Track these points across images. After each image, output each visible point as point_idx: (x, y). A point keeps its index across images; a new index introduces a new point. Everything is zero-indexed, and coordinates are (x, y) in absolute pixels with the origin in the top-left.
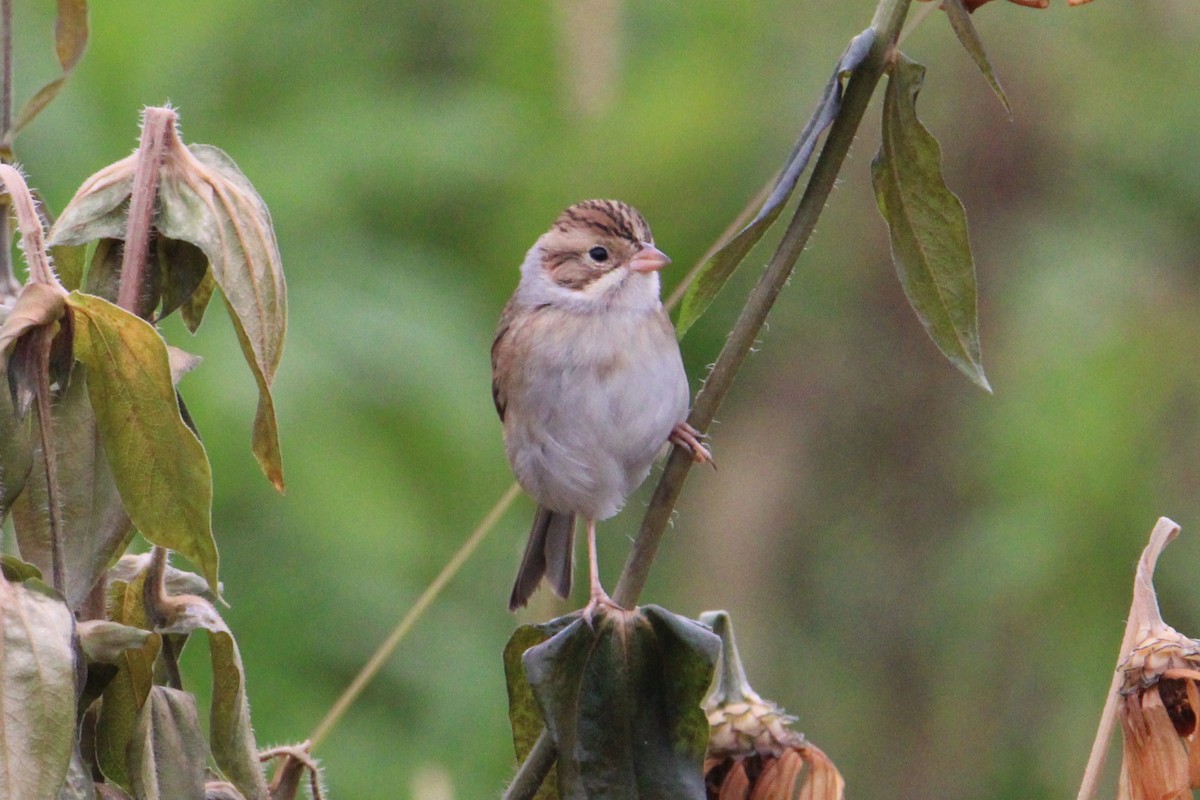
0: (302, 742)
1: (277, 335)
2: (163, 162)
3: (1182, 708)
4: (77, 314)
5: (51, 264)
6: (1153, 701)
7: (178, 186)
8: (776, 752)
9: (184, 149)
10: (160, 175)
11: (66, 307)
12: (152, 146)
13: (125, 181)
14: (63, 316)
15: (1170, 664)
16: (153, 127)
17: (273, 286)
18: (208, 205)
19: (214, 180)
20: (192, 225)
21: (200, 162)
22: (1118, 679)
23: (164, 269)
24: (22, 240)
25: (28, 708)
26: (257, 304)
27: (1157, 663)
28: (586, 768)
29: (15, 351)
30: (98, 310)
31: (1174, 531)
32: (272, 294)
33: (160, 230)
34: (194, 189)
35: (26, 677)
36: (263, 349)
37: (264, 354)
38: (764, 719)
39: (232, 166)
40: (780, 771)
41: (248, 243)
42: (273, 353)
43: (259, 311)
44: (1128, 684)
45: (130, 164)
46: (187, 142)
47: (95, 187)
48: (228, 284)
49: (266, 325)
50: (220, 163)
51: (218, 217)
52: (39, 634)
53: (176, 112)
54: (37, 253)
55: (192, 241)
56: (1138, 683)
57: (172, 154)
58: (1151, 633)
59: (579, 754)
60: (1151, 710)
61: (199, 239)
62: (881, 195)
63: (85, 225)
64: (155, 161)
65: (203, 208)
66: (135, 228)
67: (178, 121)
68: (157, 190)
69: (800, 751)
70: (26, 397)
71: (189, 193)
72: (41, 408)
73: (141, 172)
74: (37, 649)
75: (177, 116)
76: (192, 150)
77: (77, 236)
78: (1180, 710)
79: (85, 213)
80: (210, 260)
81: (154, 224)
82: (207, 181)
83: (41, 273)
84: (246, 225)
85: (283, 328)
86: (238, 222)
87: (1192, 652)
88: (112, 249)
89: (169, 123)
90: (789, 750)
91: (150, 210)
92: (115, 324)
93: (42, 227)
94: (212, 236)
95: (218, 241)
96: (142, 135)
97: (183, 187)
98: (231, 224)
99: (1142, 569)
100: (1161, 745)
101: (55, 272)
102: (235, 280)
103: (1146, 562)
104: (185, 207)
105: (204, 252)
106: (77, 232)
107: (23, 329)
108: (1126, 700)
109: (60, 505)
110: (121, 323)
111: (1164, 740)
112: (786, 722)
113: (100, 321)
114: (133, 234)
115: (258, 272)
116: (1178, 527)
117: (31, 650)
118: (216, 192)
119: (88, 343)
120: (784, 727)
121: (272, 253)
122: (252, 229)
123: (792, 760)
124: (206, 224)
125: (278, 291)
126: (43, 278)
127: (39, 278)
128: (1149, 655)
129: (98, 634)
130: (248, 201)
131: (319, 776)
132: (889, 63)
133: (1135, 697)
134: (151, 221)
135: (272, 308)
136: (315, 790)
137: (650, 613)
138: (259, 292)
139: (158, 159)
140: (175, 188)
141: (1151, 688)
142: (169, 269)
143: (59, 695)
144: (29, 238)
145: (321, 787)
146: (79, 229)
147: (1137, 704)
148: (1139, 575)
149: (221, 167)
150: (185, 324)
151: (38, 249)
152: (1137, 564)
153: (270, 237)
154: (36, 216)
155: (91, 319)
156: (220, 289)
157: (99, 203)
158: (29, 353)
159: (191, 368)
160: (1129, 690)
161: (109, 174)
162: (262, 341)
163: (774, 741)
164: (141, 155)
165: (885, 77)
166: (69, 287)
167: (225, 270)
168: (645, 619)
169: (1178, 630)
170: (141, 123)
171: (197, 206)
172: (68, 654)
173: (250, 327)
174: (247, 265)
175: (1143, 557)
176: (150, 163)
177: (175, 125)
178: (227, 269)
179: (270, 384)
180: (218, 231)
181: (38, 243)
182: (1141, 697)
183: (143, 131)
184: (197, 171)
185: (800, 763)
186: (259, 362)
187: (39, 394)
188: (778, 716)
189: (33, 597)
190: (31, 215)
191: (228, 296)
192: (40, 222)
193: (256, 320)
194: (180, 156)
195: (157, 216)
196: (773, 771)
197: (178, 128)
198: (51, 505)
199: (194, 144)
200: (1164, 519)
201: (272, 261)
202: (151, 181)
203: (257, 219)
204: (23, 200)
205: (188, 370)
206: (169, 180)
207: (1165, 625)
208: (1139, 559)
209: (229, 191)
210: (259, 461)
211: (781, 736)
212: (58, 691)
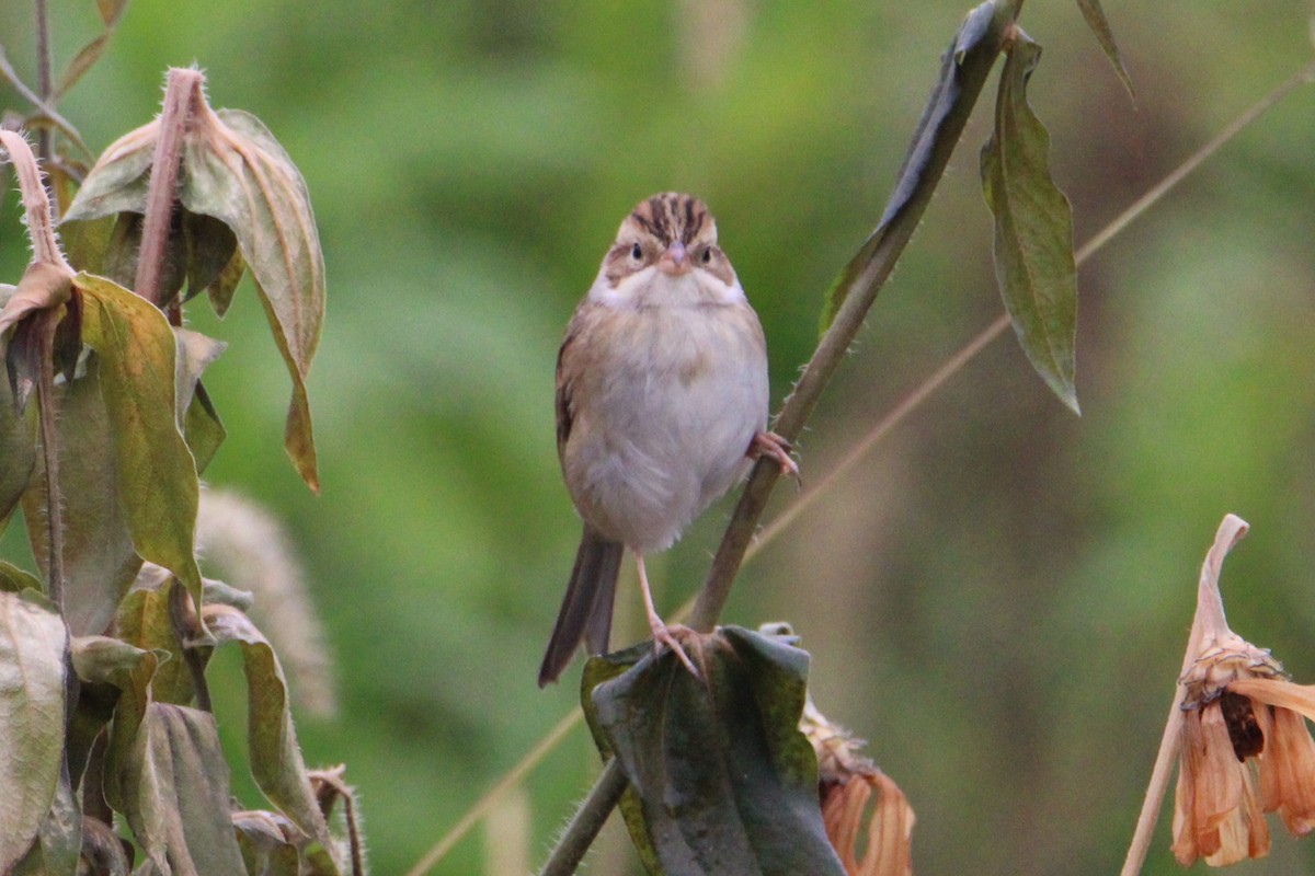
0: (336, 766)
1: (313, 320)
2: (188, 129)
3: (1247, 724)
4: (87, 298)
5: (57, 242)
6: (1214, 717)
7: (204, 155)
8: (842, 778)
9: (212, 114)
10: (184, 143)
11: (74, 289)
12: (176, 111)
13: (147, 149)
14: (71, 299)
15: (1235, 676)
16: (177, 91)
17: (310, 264)
18: (237, 177)
19: (244, 149)
20: (219, 198)
21: (231, 130)
22: (1180, 692)
23: (189, 246)
24: (26, 215)
25: (10, 726)
26: (290, 286)
27: (1220, 675)
28: (679, 812)
29: (15, 334)
30: (108, 294)
31: (1243, 529)
32: (309, 274)
33: (185, 203)
34: (222, 159)
35: (13, 692)
36: (297, 335)
37: (298, 341)
38: (830, 743)
39: (265, 134)
40: (846, 799)
41: (281, 218)
42: (309, 340)
43: (293, 292)
44: (1190, 698)
45: (152, 131)
46: (215, 107)
47: (114, 156)
48: (258, 263)
49: (301, 309)
50: (252, 129)
51: (248, 189)
52: (28, 646)
53: (203, 74)
54: (43, 229)
55: (218, 216)
56: (1201, 697)
57: (199, 121)
58: (1215, 642)
59: (670, 797)
60: (1211, 726)
61: (226, 213)
62: (989, 185)
63: (103, 198)
64: (179, 127)
65: (231, 180)
66: (156, 202)
67: (205, 84)
68: (182, 160)
69: (869, 779)
70: (27, 387)
71: (216, 163)
72: (43, 401)
73: (162, 142)
74: (24, 662)
75: (204, 79)
76: (221, 116)
77: (94, 210)
78: (1244, 727)
79: (104, 183)
80: (238, 237)
81: (175, 198)
82: (237, 150)
83: (46, 252)
84: (280, 198)
85: (321, 312)
86: (271, 195)
87: (1258, 663)
88: (131, 223)
89: (195, 87)
90: (855, 777)
91: (173, 181)
92: (126, 311)
93: (48, 201)
94: (241, 212)
95: (247, 216)
96: (166, 98)
97: (210, 156)
98: (262, 198)
99: (1207, 572)
100: (1216, 765)
101: (62, 250)
102: (266, 260)
103: (1211, 563)
104: (211, 178)
105: (231, 227)
106: (94, 205)
107: (24, 313)
108: (1186, 716)
109: (60, 507)
110: (132, 310)
111: (1220, 761)
112: (855, 747)
113: (110, 305)
114: (154, 207)
115: (293, 250)
116: (1247, 525)
117: (17, 662)
118: (246, 163)
119: (99, 330)
120: (852, 751)
121: (310, 231)
122: (287, 204)
123: (859, 788)
124: (234, 197)
125: (315, 272)
126: (48, 257)
127: (44, 257)
128: (1212, 666)
129: (94, 650)
130: (282, 172)
131: (354, 804)
132: (1008, 40)
133: (1195, 712)
134: (173, 194)
135: (308, 290)
136: (350, 820)
137: (729, 634)
138: (294, 274)
139: (183, 125)
140: (202, 160)
141: (1213, 702)
142: (195, 247)
143: (46, 713)
144: (33, 211)
145: (356, 816)
146: (95, 202)
147: (1197, 720)
148: (1204, 578)
149: (253, 134)
150: (212, 307)
151: (44, 225)
152: (1201, 566)
153: (307, 212)
154: (42, 188)
155: (101, 304)
156: (249, 269)
157: (118, 173)
158: (30, 339)
159: (215, 356)
160: (1188, 705)
161: (131, 141)
162: (297, 326)
163: (840, 767)
164: (164, 121)
165: (1003, 55)
166: (76, 266)
167: (256, 249)
168: (724, 641)
169: (1246, 639)
170: (165, 86)
171: (225, 178)
172: (58, 670)
173: (282, 312)
174: (280, 243)
175: (1207, 559)
176: (174, 130)
177: (202, 88)
178: (257, 247)
179: (305, 374)
180: (248, 205)
181: (43, 218)
182: (1201, 712)
183: (166, 94)
184: (226, 140)
185: (868, 791)
186: (293, 350)
187: (41, 385)
188: (845, 739)
189: (26, 608)
190: (37, 187)
191: (258, 278)
192: (46, 195)
193: (291, 302)
194: (211, 127)
195: (181, 188)
196: (839, 798)
197: (205, 91)
198: (50, 507)
199: (225, 110)
200: (1230, 516)
201: (308, 239)
202: (174, 150)
203: (292, 193)
204: (29, 171)
205: (212, 360)
206: (195, 148)
207: (1231, 633)
208: (1203, 560)
209: (261, 161)
210: (293, 459)
211: (848, 761)
212: (44, 708)
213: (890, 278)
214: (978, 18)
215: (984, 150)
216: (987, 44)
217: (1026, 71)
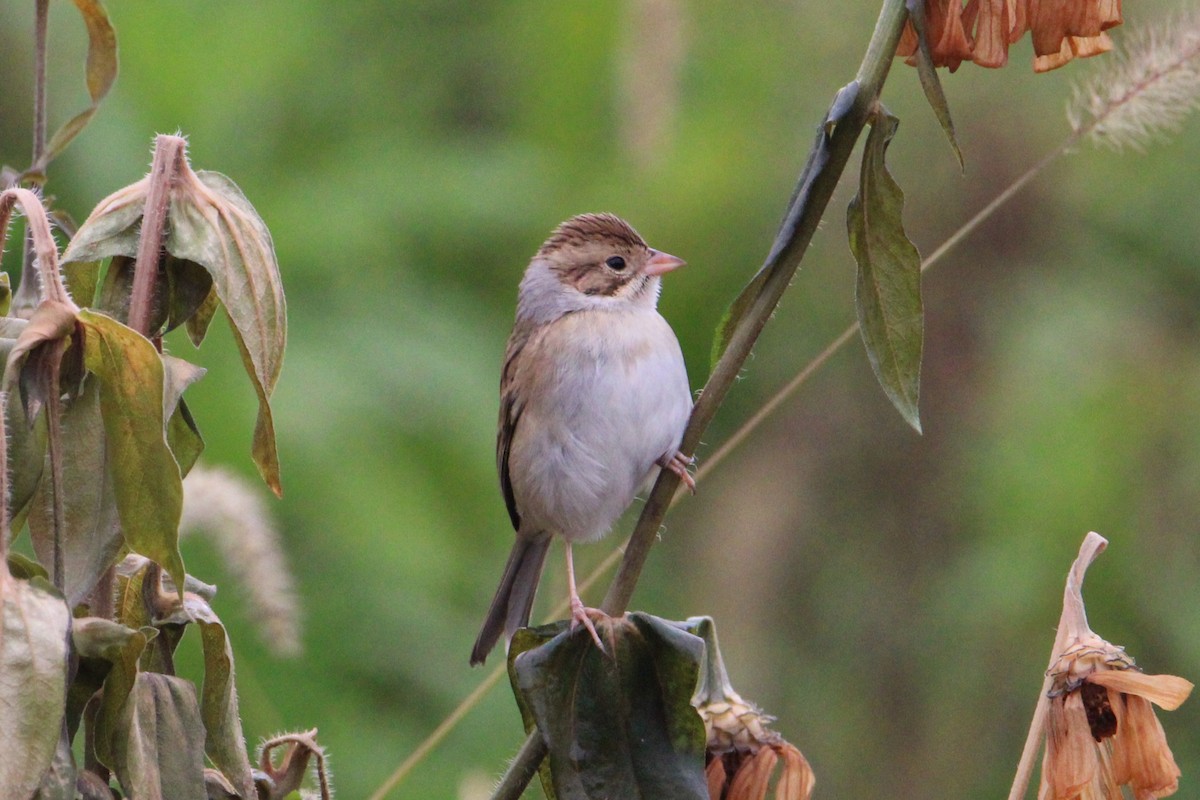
0: (309, 730)
1: (277, 350)
2: (173, 186)
3: (1103, 710)
4: (89, 330)
5: (64, 283)
6: (1075, 703)
7: (186, 209)
8: (754, 749)
9: (193, 174)
10: (169, 197)
11: (77, 323)
12: (163, 171)
13: (138, 203)
14: (75, 331)
15: (1094, 669)
16: (164, 155)
17: (274, 302)
18: (213, 228)
19: (219, 204)
20: (199, 246)
21: (208, 188)
22: (1048, 682)
23: (172, 287)
24: (37, 260)
25: (19, 694)
26: (258, 320)
27: (1081, 668)
28: (582, 766)
29: (27, 361)
30: (106, 327)
31: (1102, 544)
32: (273, 312)
33: (168, 249)
34: (201, 213)
35: (22, 666)
36: (263, 362)
37: (263, 367)
38: (743, 718)
39: (237, 192)
40: (756, 767)
41: (250, 263)
42: (273, 366)
43: (259, 326)
44: (1056, 686)
45: (142, 188)
46: (195, 168)
47: (109, 208)
48: (231, 301)
49: (266, 340)
50: (225, 188)
51: (223, 239)
52: (36, 627)
53: (186, 139)
54: (51, 272)
55: (197, 261)
56: (1065, 687)
57: (181, 179)
58: (1078, 640)
59: (575, 753)
60: (1072, 711)
61: (204, 258)
63: (99, 243)
64: (165, 185)
65: (208, 230)
66: (145, 248)
67: (187, 149)
68: (168, 212)
69: (776, 748)
70: (36, 406)
71: (196, 216)
72: (50, 416)
73: (152, 197)
74: (33, 640)
75: (186, 144)
76: (200, 176)
77: (91, 253)
78: (1101, 712)
79: (99, 232)
80: (213, 278)
81: (163, 244)
82: (213, 205)
83: (55, 291)
84: (249, 246)
85: (283, 343)
86: (241, 244)
87: (1113, 659)
88: (124, 266)
89: (179, 151)
90: (765, 747)
91: (161, 230)
92: (122, 341)
93: (56, 248)
94: (217, 257)
95: (221, 260)
96: (154, 161)
97: (191, 210)
98: (234, 246)
99: (1071, 581)
100: (1075, 745)
101: (68, 290)
102: (237, 298)
103: (1075, 573)
104: (192, 228)
105: (208, 270)
106: (91, 249)
107: (34, 343)
108: (1052, 702)
109: (64, 508)
110: (127, 341)
111: (1079, 740)
112: (765, 722)
113: (108, 337)
114: (144, 254)
115: (260, 290)
116: (1106, 541)
117: (27, 641)
118: (221, 216)
119: (100, 358)
120: (762, 726)
121: (274, 274)
122: (255, 251)
123: (768, 757)
124: (211, 245)
125: (279, 309)
126: (56, 297)
127: (52, 297)
128: (1075, 660)
129: (91, 630)
130: (251, 224)
131: (325, 763)
132: (872, 114)
133: (1059, 700)
134: (161, 241)
135: (272, 324)
136: (321, 774)
137: (637, 619)
138: (260, 309)
139: (168, 183)
140: (184, 212)
141: (1075, 690)
142: (176, 287)
143: (50, 684)
144: (44, 257)
145: (326, 772)
146: (92, 246)
147: (1060, 705)
148: (1069, 585)
149: (227, 192)
150: (190, 338)
151: (52, 269)
152: (1067, 576)
153: (271, 258)
154: (51, 238)
155: (101, 335)
156: (223, 306)
157: (112, 223)
158: (40, 365)
159: (196, 379)
160: (1054, 693)
161: (122, 196)
162: (263, 355)
163: (752, 739)
164: (152, 179)
165: (868, 127)
166: (80, 304)
167: (229, 289)
168: (632, 625)
169: (1104, 638)
170: (154, 150)
171: (203, 229)
172: (62, 648)
173: (251, 342)
174: (249, 284)
175: (1072, 570)
176: (161, 188)
177: (185, 151)
178: (230, 288)
179: (269, 395)
180: (222, 251)
181: (52, 263)
182: (1064, 699)
183: (155, 158)
184: (203, 196)
185: (776, 760)
186: (260, 374)
187: (49, 405)
188: (758, 715)
189: (36, 594)
190: (46, 237)
191: (230, 313)
192: (54, 244)
193: (257, 335)
194: (192, 185)
195: (167, 237)
196: (750, 766)
197: (187, 155)
198: (55, 507)
199: (202, 171)
200: (1092, 533)
201: (273, 281)
202: (161, 204)
203: (259, 241)
204: (40, 222)
205: (194, 381)
206: (178, 202)
207: (1092, 633)
208: (1069, 571)
209: (233, 214)
210: (259, 466)
211: (759, 734)
212: (49, 681)
213: (772, 315)
214: (847, 94)
215: (851, 206)
216: (853, 117)
217: (885, 140)
